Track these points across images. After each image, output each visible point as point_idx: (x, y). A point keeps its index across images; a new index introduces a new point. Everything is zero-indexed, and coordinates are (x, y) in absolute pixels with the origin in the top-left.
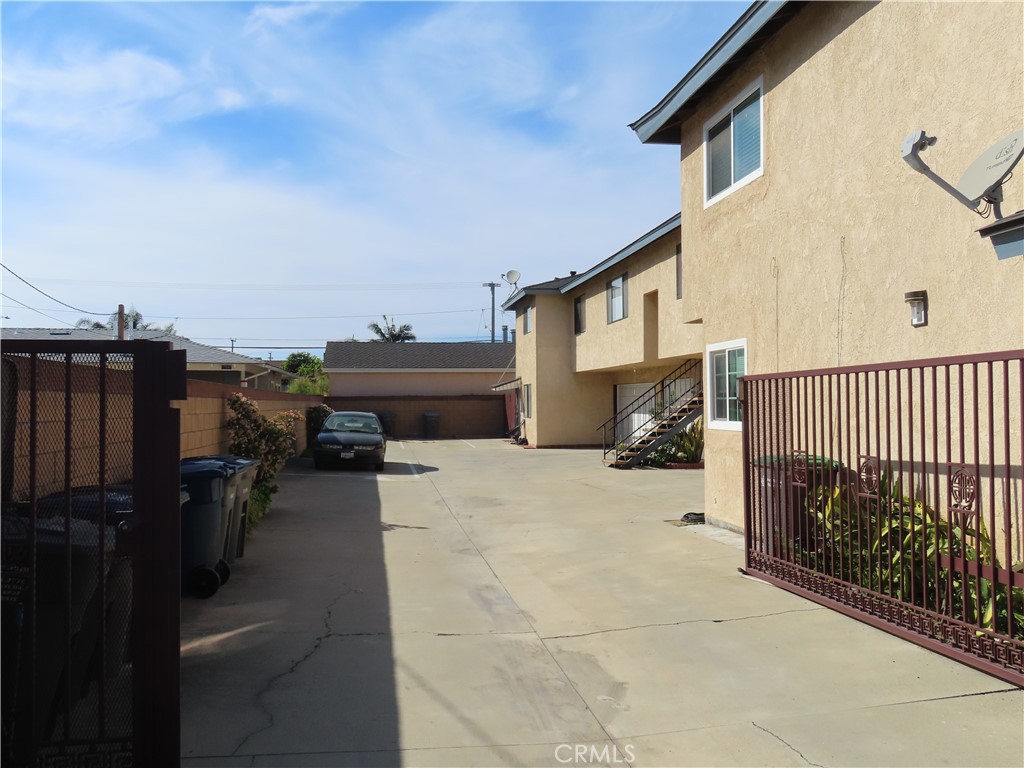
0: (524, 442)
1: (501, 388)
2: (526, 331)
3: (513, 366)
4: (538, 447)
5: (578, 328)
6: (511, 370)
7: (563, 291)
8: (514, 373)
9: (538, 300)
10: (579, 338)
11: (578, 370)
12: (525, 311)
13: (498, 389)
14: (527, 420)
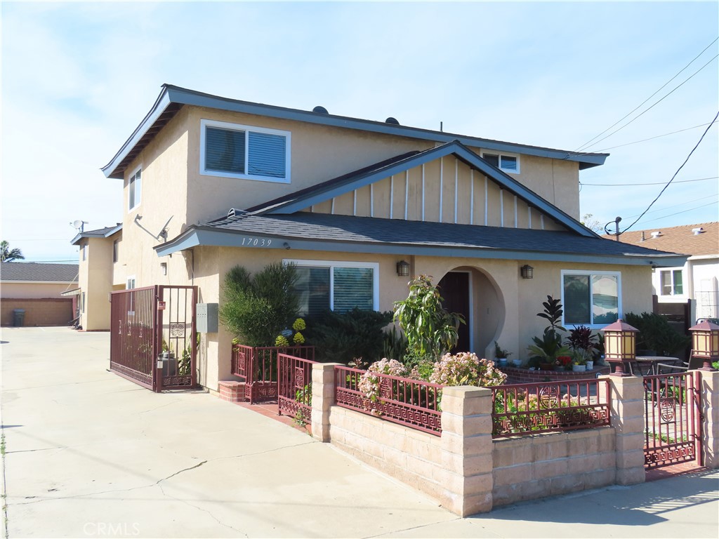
0: (80, 328)
1: (67, 294)
2: (84, 259)
3: (77, 280)
4: (88, 331)
5: (115, 260)
6: (75, 283)
7: (106, 236)
8: (77, 285)
9: (90, 241)
10: (116, 265)
11: (114, 284)
12: (84, 247)
13: (64, 295)
14: (83, 314)
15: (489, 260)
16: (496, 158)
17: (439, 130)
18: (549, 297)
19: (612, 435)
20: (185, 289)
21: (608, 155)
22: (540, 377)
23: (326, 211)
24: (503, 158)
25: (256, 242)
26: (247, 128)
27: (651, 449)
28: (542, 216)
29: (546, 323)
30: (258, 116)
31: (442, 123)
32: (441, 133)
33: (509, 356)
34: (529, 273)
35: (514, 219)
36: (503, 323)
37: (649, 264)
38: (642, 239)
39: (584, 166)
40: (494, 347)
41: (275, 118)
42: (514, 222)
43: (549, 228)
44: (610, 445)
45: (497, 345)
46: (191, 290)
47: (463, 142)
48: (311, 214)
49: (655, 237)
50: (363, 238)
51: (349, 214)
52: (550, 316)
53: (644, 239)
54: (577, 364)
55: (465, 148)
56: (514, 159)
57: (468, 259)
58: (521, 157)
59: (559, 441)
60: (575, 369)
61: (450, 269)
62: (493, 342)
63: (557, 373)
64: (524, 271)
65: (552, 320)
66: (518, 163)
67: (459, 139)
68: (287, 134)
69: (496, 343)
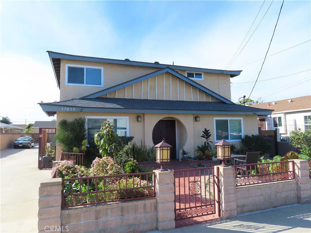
15: (179, 114)
16: (193, 74)
17: (172, 65)
18: (205, 129)
19: (154, 203)
20: (51, 129)
21: (242, 71)
22: (197, 163)
23: (113, 97)
24: (196, 74)
25: (68, 109)
26: (85, 67)
27: (178, 210)
28: (210, 96)
29: (204, 140)
30: (89, 62)
31: (173, 62)
32: (173, 66)
33: (188, 154)
34: (198, 119)
35: (198, 97)
36: (186, 140)
37: (254, 114)
38: (268, 105)
39: (232, 76)
40: (182, 150)
41: (97, 62)
42: (198, 99)
43: (213, 101)
44: (153, 209)
45: (183, 149)
46: (55, 129)
47: (171, 67)
48: (107, 98)
49: (273, 104)
50: (119, 107)
51: (123, 98)
52: (206, 137)
53: (269, 105)
54: (213, 157)
55: (173, 70)
56: (201, 74)
57: (169, 114)
58: (204, 73)
59: (116, 208)
60: (213, 160)
61: (161, 118)
62: (182, 149)
63: (204, 161)
64: (196, 119)
65: (207, 138)
66: (203, 76)
67: (169, 66)
68: (102, 68)
69: (183, 148)
